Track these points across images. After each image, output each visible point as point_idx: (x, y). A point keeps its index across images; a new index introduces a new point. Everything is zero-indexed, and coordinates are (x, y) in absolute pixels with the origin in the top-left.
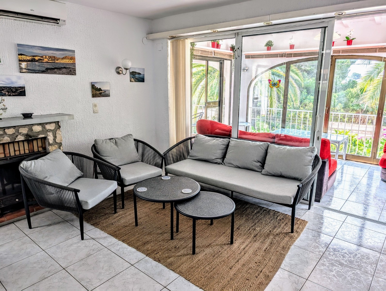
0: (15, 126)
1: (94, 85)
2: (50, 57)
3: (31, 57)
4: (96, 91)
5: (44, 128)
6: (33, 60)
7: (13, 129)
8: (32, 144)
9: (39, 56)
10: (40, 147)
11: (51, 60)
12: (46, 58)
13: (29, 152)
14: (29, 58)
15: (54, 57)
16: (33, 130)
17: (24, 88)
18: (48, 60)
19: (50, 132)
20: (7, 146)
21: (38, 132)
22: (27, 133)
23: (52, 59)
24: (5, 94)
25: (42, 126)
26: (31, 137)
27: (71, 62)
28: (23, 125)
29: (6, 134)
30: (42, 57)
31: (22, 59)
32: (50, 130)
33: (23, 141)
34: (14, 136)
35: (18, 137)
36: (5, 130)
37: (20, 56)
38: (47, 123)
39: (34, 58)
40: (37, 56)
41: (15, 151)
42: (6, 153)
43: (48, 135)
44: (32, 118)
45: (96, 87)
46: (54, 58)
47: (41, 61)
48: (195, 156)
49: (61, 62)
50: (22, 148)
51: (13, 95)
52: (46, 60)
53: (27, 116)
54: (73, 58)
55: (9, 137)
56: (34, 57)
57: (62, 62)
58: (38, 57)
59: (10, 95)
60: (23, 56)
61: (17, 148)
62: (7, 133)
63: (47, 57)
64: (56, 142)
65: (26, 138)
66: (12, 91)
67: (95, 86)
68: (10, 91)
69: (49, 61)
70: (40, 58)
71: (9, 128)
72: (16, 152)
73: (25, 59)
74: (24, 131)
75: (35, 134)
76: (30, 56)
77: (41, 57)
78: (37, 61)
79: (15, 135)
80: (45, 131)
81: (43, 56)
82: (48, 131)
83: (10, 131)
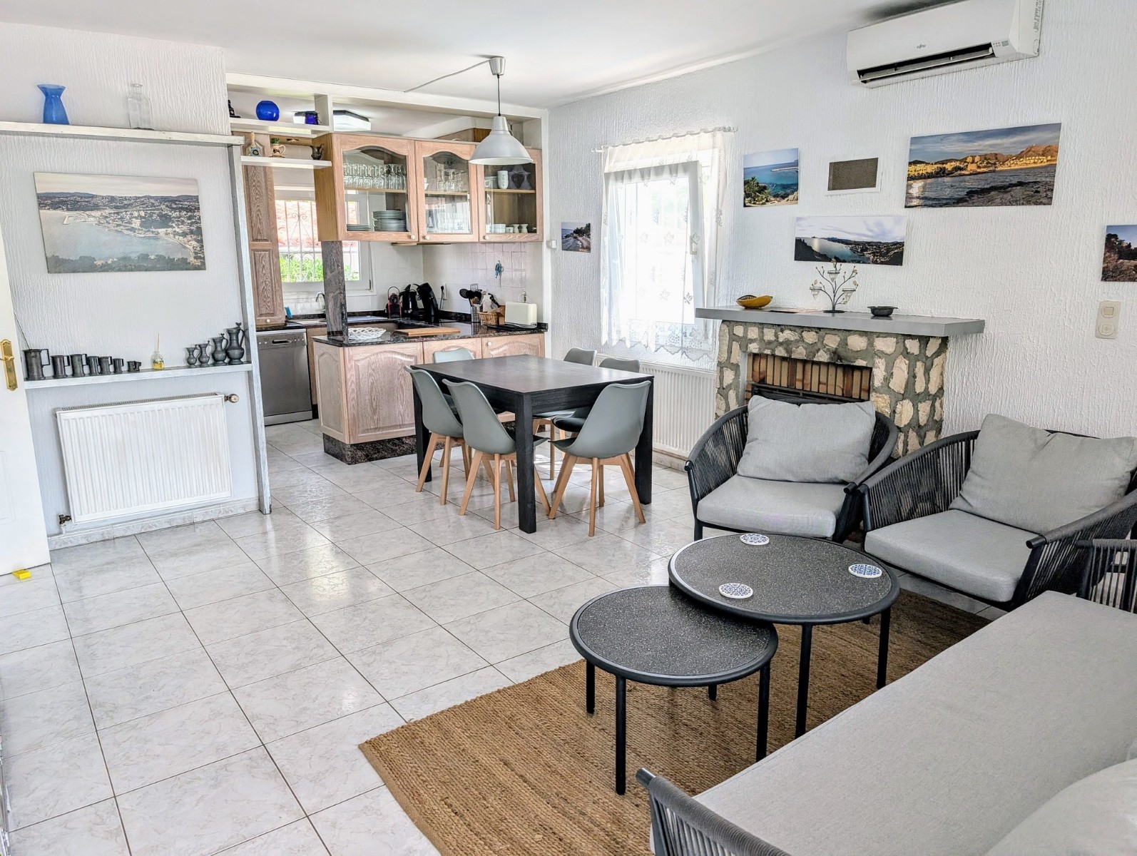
0: (819, 329)
1: (1115, 236)
2: (985, 158)
3: (936, 166)
4: (1119, 258)
5: (871, 344)
6: (941, 173)
7: (814, 333)
8: (850, 376)
9: (957, 160)
11: (985, 167)
12: (973, 162)
13: (843, 394)
14: (930, 169)
15: (996, 154)
16: (847, 344)
17: (902, 244)
18: (979, 167)
19: (880, 357)
21: (857, 351)
23: (988, 163)
24: (869, 258)
25: (869, 340)
26: (841, 360)
27: (1044, 161)
29: (803, 341)
30: (964, 160)
31: (916, 174)
32: (882, 354)
34: (813, 349)
35: (819, 353)
36: (803, 332)
37: (913, 168)
38: (879, 335)
39: (944, 165)
40: (950, 161)
41: (819, 383)
42: (805, 381)
43: (876, 365)
45: (1125, 245)
46: (991, 160)
47: (959, 172)
49: (1013, 167)
51: (882, 263)
52: (972, 167)
53: (882, 313)
54: (1051, 151)
55: (806, 349)
56: (943, 164)
57: (1017, 167)
58: (953, 163)
59: (875, 262)
60: (919, 167)
61: (823, 379)
62: (805, 340)
63: (977, 159)
65: (831, 358)
66: (880, 252)
68: (877, 252)
69: (979, 170)
70: (958, 164)
71: (810, 329)
72: (820, 385)
73: (921, 172)
74: (832, 342)
75: (850, 354)
76: (936, 163)
77: (961, 161)
78: (950, 174)
79: (816, 348)
80: (871, 352)
81: (966, 159)
82: (876, 354)
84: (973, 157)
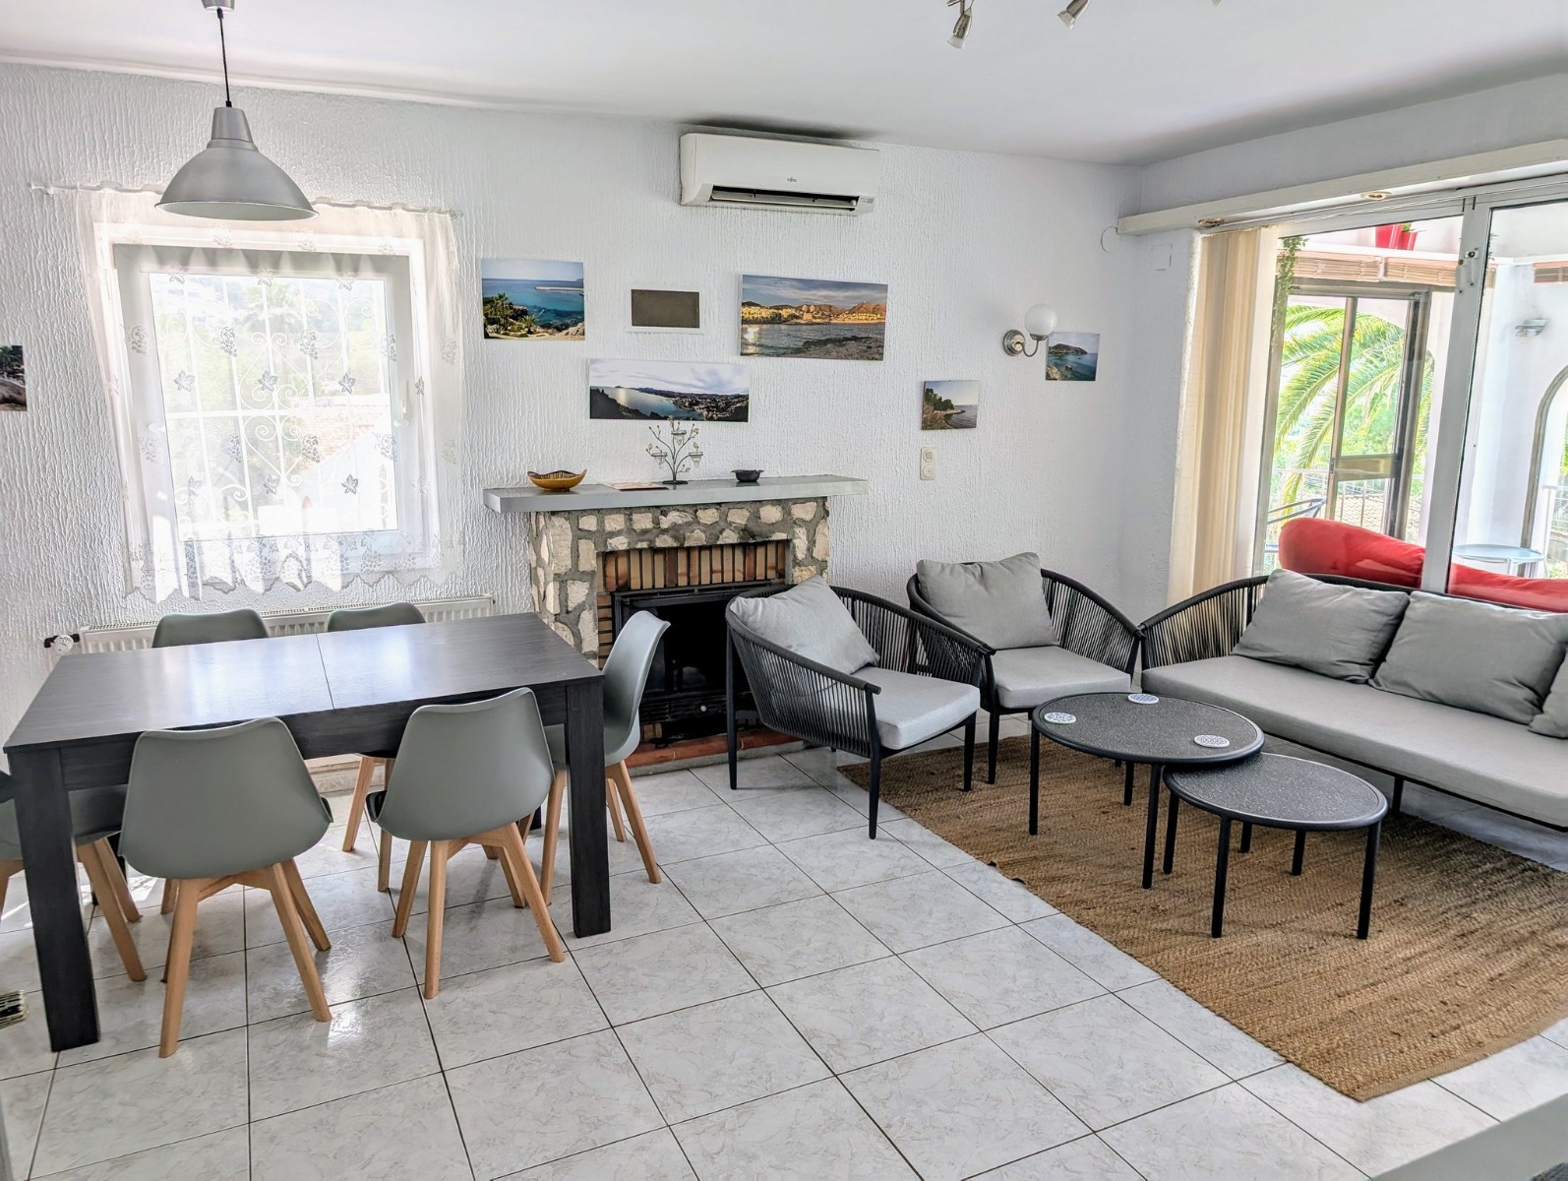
0: (720, 504)
1: (931, 391)
2: (819, 308)
3: (771, 311)
4: (935, 409)
5: (787, 512)
6: (776, 320)
7: (715, 510)
8: (752, 556)
9: (791, 307)
10: (772, 568)
11: (820, 318)
12: (808, 312)
13: (744, 578)
14: (766, 313)
15: (830, 306)
16: (759, 518)
17: (746, 397)
18: (814, 317)
19: (800, 526)
20: (695, 555)
21: (773, 524)
22: (746, 525)
23: (823, 314)
24: (701, 414)
25: (783, 508)
26: (753, 537)
27: (874, 319)
28: (739, 502)
29: (699, 522)
30: (799, 308)
31: (751, 317)
32: (802, 522)
33: (733, 546)
34: (715, 529)
35: (724, 534)
36: (696, 511)
37: (746, 309)
38: (796, 501)
39: (780, 311)
40: (786, 307)
41: (712, 572)
42: (691, 574)
43: (796, 536)
44: (758, 485)
45: (938, 398)
46: (828, 311)
47: (795, 320)
48: (1261, 645)
49: (847, 321)
50: (728, 566)
51: (719, 419)
52: (807, 317)
53: (747, 478)
54: (879, 309)
55: (704, 532)
56: (778, 309)
57: (850, 322)
58: (789, 310)
59: (711, 419)
60: (753, 309)
61: (717, 566)
62: (701, 521)
63: (812, 309)
64: (812, 557)
65: (741, 538)
66: (717, 407)
67: (935, 392)
68: (713, 407)
69: (814, 321)
70: (793, 311)
71: (706, 506)
72: (714, 575)
73: (756, 316)
74: (739, 517)
75: (765, 529)
76: (771, 308)
77: (796, 309)
78: (785, 321)
79: (718, 528)
80: (788, 522)
81: (801, 307)
82: (795, 523)
83: (708, 517)
84: (809, 306)
